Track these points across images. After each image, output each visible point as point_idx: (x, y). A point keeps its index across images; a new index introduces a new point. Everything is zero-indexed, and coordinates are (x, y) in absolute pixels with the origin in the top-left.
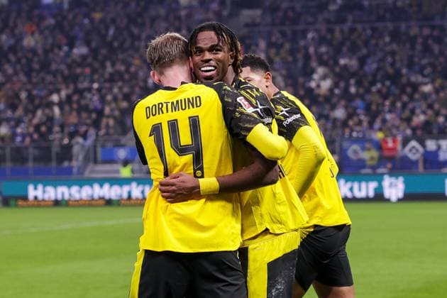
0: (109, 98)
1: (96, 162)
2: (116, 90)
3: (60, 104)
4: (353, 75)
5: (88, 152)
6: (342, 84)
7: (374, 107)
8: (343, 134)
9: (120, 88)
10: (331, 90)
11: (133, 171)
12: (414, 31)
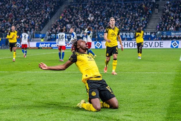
0: (36, 21)
1: (34, 38)
2: (37, 19)
3: (24, 23)
4: (99, 16)
5: (32, 35)
6: (96, 18)
7: (105, 24)
8: (98, 31)
9: (39, 19)
10: (94, 20)
11: (44, 40)
12: (114, 5)
